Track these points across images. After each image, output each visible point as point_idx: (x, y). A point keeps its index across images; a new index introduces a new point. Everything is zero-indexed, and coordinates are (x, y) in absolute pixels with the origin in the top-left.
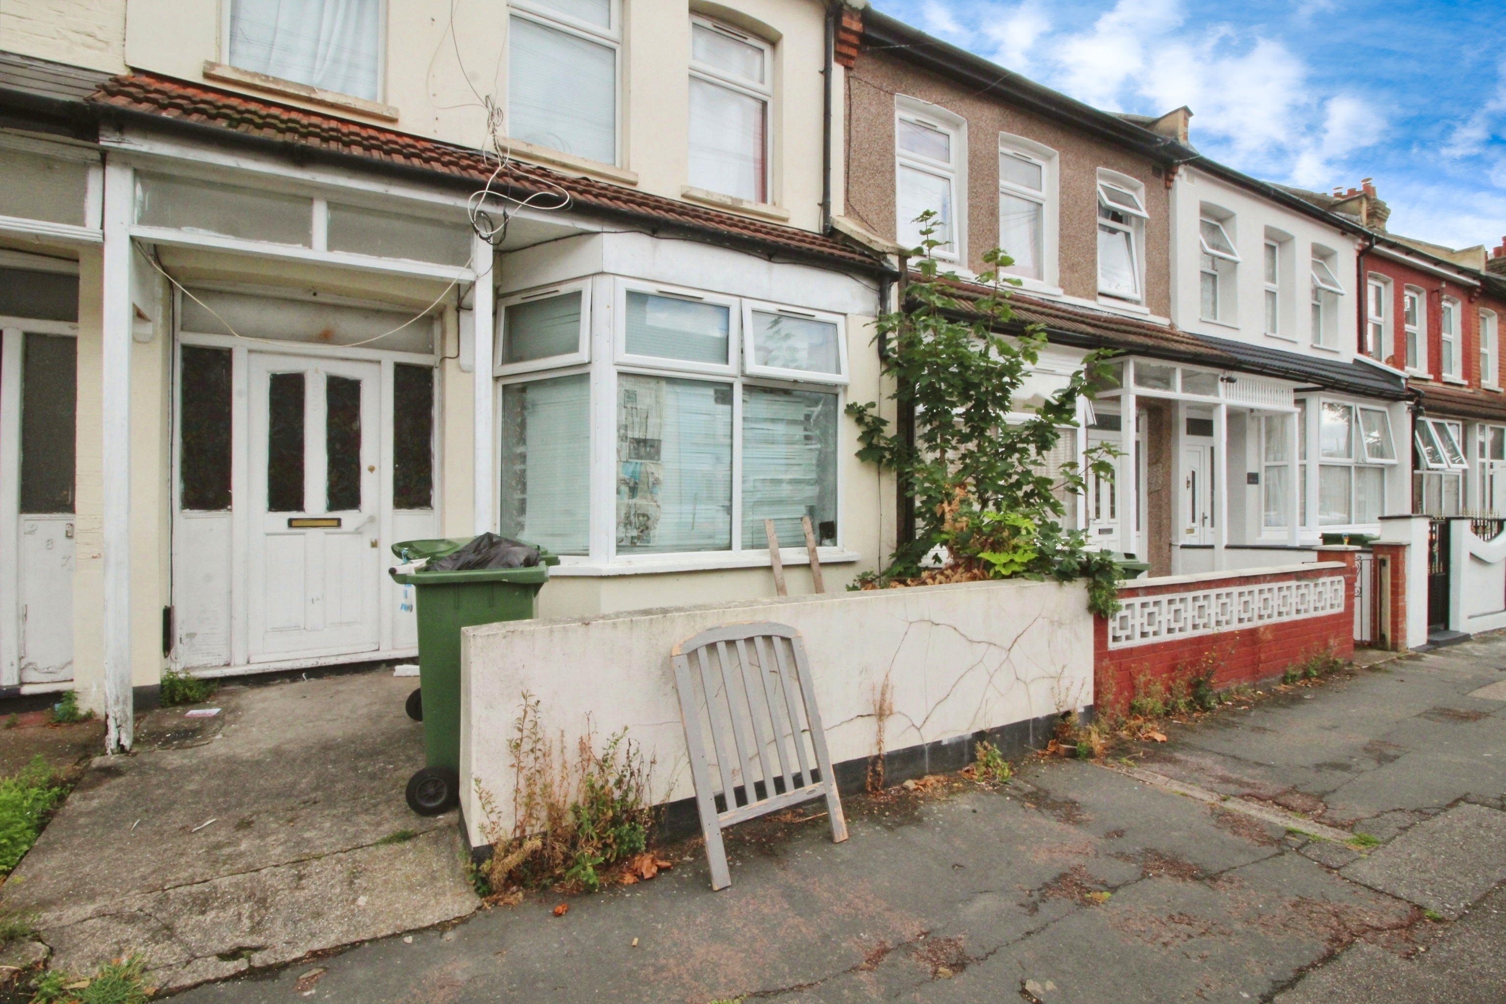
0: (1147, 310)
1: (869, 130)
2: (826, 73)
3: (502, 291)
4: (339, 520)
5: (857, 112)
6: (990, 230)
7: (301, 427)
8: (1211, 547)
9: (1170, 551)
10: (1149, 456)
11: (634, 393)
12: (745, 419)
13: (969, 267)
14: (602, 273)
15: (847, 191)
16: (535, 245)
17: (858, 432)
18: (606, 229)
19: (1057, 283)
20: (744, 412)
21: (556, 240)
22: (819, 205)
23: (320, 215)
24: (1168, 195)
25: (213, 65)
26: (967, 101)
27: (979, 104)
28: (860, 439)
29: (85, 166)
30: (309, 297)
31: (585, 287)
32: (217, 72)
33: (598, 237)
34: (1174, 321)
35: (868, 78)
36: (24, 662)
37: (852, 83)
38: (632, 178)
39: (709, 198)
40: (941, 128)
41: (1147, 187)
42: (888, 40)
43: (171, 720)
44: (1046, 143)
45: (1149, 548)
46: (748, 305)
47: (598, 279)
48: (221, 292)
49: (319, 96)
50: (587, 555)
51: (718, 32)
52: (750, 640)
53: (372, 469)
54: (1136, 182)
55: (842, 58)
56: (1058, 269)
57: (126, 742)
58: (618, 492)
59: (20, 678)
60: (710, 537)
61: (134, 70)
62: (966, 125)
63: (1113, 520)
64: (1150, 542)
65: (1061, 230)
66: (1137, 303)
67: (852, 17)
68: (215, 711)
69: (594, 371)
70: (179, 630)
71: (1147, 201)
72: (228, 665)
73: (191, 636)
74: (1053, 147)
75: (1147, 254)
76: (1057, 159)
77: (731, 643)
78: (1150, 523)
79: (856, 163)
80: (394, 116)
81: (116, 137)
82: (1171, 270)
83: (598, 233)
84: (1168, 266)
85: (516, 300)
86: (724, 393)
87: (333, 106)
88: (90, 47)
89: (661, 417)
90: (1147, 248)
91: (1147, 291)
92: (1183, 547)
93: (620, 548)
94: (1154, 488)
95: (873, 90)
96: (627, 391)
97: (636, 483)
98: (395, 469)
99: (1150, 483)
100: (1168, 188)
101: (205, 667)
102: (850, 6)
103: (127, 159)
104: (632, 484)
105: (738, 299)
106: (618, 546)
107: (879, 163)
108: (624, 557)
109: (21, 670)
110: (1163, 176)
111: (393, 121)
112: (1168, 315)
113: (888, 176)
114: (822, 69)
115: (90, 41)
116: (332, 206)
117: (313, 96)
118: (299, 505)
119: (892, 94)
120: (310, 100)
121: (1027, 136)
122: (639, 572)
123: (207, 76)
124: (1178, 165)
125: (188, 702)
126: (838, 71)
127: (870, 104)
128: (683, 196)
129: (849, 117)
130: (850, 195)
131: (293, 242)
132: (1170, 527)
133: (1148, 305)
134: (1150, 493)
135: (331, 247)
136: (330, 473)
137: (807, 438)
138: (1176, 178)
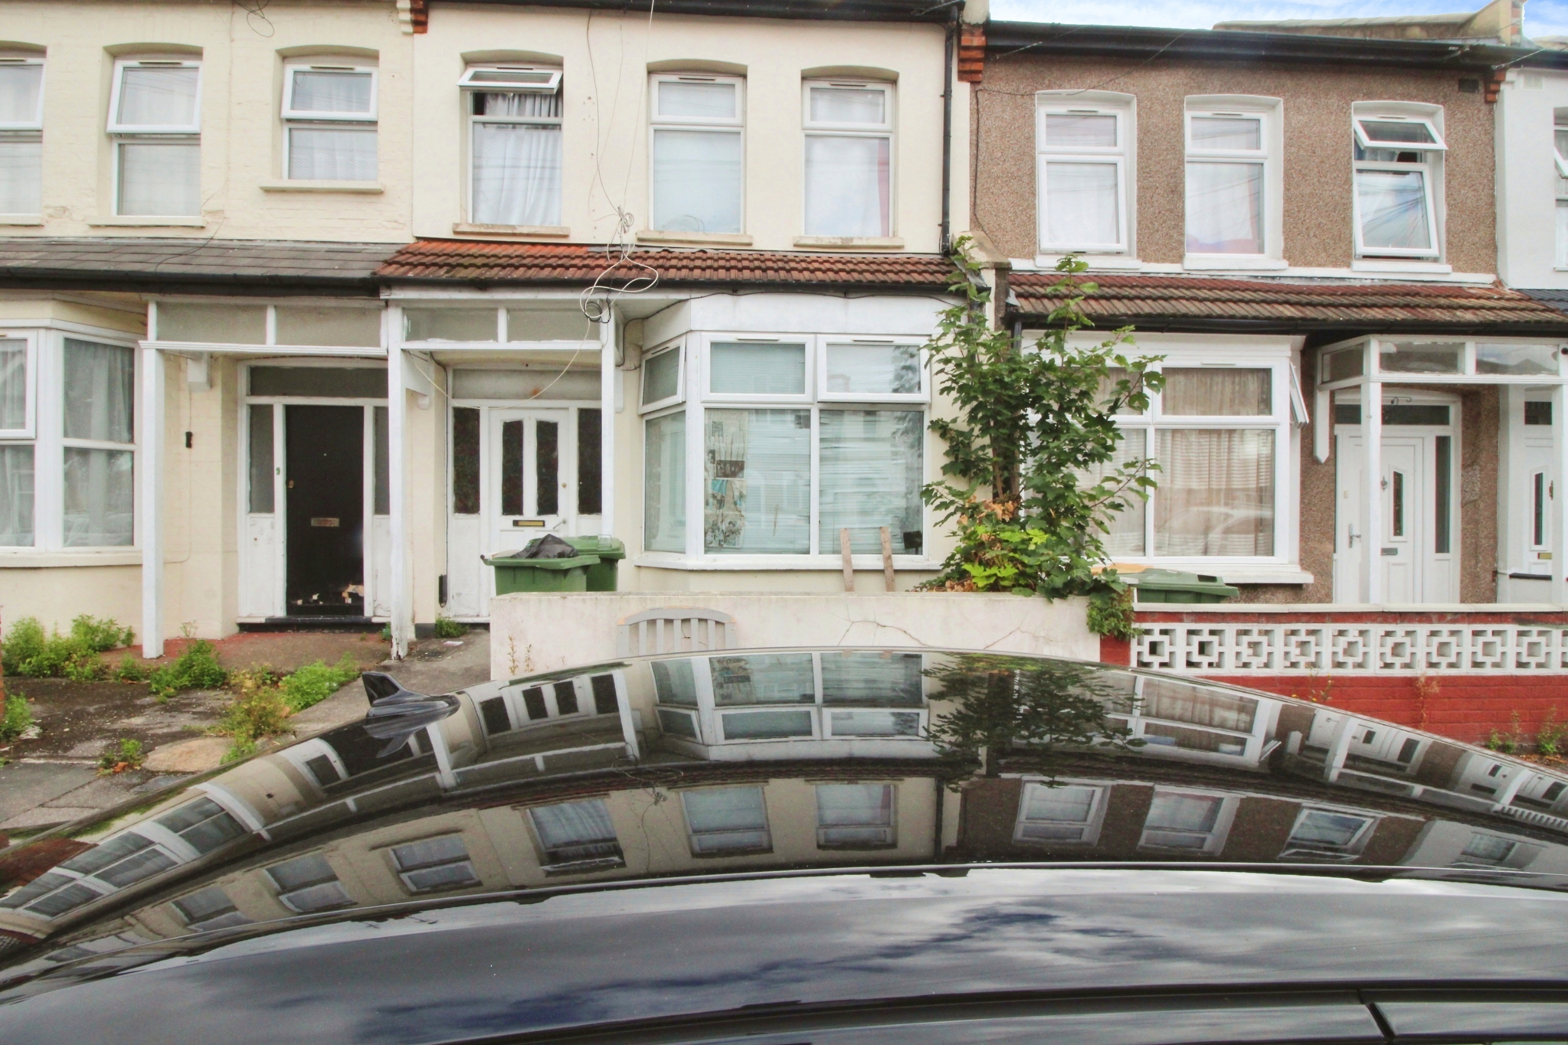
0: (1447, 268)
1: (1002, 138)
2: (947, 95)
3: (644, 349)
4: (544, 522)
5: (986, 123)
6: (1171, 211)
7: (521, 457)
8: (1548, 578)
9: (1494, 580)
10: (1464, 455)
11: (721, 424)
12: (822, 440)
13: (1139, 256)
14: (691, 331)
15: (974, 205)
16: (658, 312)
17: (945, 446)
18: (694, 295)
19: (1281, 255)
20: (821, 433)
21: (668, 307)
22: (940, 225)
23: (502, 319)
24: (1491, 111)
25: (457, 225)
26: (1136, 74)
27: (1153, 74)
28: (947, 454)
29: (379, 310)
30: (524, 368)
31: (681, 342)
32: (460, 229)
33: (688, 303)
34: (1502, 277)
35: (1002, 86)
36: (376, 603)
37: (979, 97)
38: (745, 240)
39: (819, 243)
40: (1102, 110)
41: (1448, 109)
42: (1018, 43)
43: (434, 645)
44: (1261, 93)
45: (1462, 576)
46: (823, 340)
47: (689, 335)
48: (474, 371)
49: (518, 231)
50: (684, 553)
51: (835, 89)
52: (686, 621)
53: (564, 486)
54: (1430, 106)
55: (963, 74)
56: (1282, 238)
57: (402, 654)
58: (707, 503)
59: (374, 613)
60: (792, 542)
61: (418, 238)
62: (1135, 100)
63: (1398, 538)
64: (1463, 568)
65: (1287, 189)
66: (1435, 260)
67: (972, 34)
68: (460, 643)
69: (688, 408)
70: (451, 590)
71: (1448, 127)
72: (478, 616)
73: (459, 595)
74: (1273, 94)
75: (1448, 196)
76: (1281, 107)
77: (669, 622)
78: (1463, 542)
79: (985, 175)
80: (565, 233)
81: (388, 293)
82: (1498, 210)
83: (687, 300)
84: (1492, 204)
85: (649, 356)
86: (802, 418)
87: (528, 235)
88: (395, 229)
89: (744, 442)
90: (1448, 187)
91: (1449, 243)
92: (1513, 576)
93: (708, 549)
94: (1469, 497)
95: (1006, 97)
96: (714, 422)
97: (723, 497)
98: (580, 485)
99: (1464, 491)
100: (1490, 103)
101: (466, 616)
102: (969, 24)
103: (397, 303)
104: (719, 498)
105: (812, 336)
106: (706, 546)
107: (1014, 169)
108: (711, 556)
109: (375, 608)
110: (1481, 89)
111: (566, 236)
112: (1493, 269)
113: (1026, 179)
114: (942, 93)
115: (395, 225)
116: (508, 311)
117: (515, 231)
118: (520, 511)
119: (1031, 95)
120: (514, 235)
121: (1229, 90)
122: (719, 568)
123: (456, 233)
124: (1505, 70)
125: (449, 636)
126: (962, 91)
127: (1003, 111)
128: (795, 245)
129: (976, 133)
130: (978, 208)
131: (487, 339)
132: (1494, 548)
133: (1449, 261)
134: (1464, 505)
135: (510, 339)
136: (539, 489)
137: (895, 454)
138: (1503, 87)
